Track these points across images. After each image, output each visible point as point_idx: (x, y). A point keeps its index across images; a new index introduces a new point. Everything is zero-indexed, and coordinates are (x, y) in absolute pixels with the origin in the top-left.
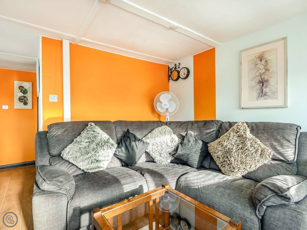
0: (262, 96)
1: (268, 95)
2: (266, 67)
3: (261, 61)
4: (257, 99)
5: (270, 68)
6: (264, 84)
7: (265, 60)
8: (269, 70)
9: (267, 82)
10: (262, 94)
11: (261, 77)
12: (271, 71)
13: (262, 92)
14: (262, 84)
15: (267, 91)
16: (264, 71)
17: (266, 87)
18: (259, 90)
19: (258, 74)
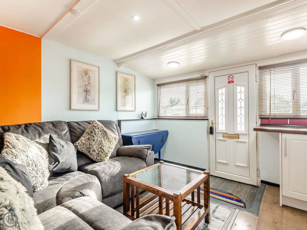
0: (86, 101)
1: (90, 102)
2: (89, 81)
3: (86, 75)
4: (83, 104)
5: (91, 82)
6: (88, 93)
7: (88, 76)
8: (90, 84)
9: (89, 92)
10: (86, 100)
11: (86, 87)
12: (91, 85)
13: (86, 99)
14: (86, 93)
15: (89, 99)
16: (87, 83)
17: (89, 95)
18: (84, 96)
19: (84, 84)
